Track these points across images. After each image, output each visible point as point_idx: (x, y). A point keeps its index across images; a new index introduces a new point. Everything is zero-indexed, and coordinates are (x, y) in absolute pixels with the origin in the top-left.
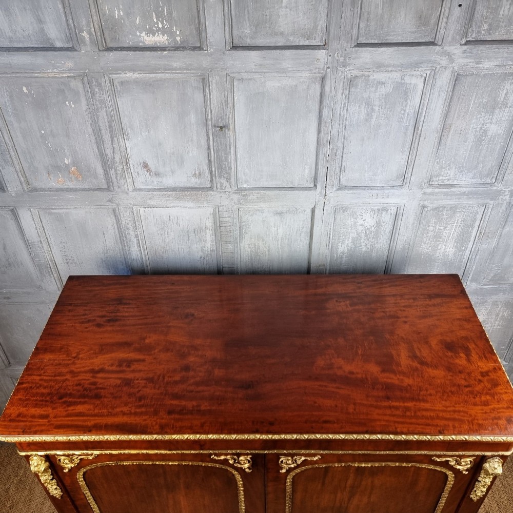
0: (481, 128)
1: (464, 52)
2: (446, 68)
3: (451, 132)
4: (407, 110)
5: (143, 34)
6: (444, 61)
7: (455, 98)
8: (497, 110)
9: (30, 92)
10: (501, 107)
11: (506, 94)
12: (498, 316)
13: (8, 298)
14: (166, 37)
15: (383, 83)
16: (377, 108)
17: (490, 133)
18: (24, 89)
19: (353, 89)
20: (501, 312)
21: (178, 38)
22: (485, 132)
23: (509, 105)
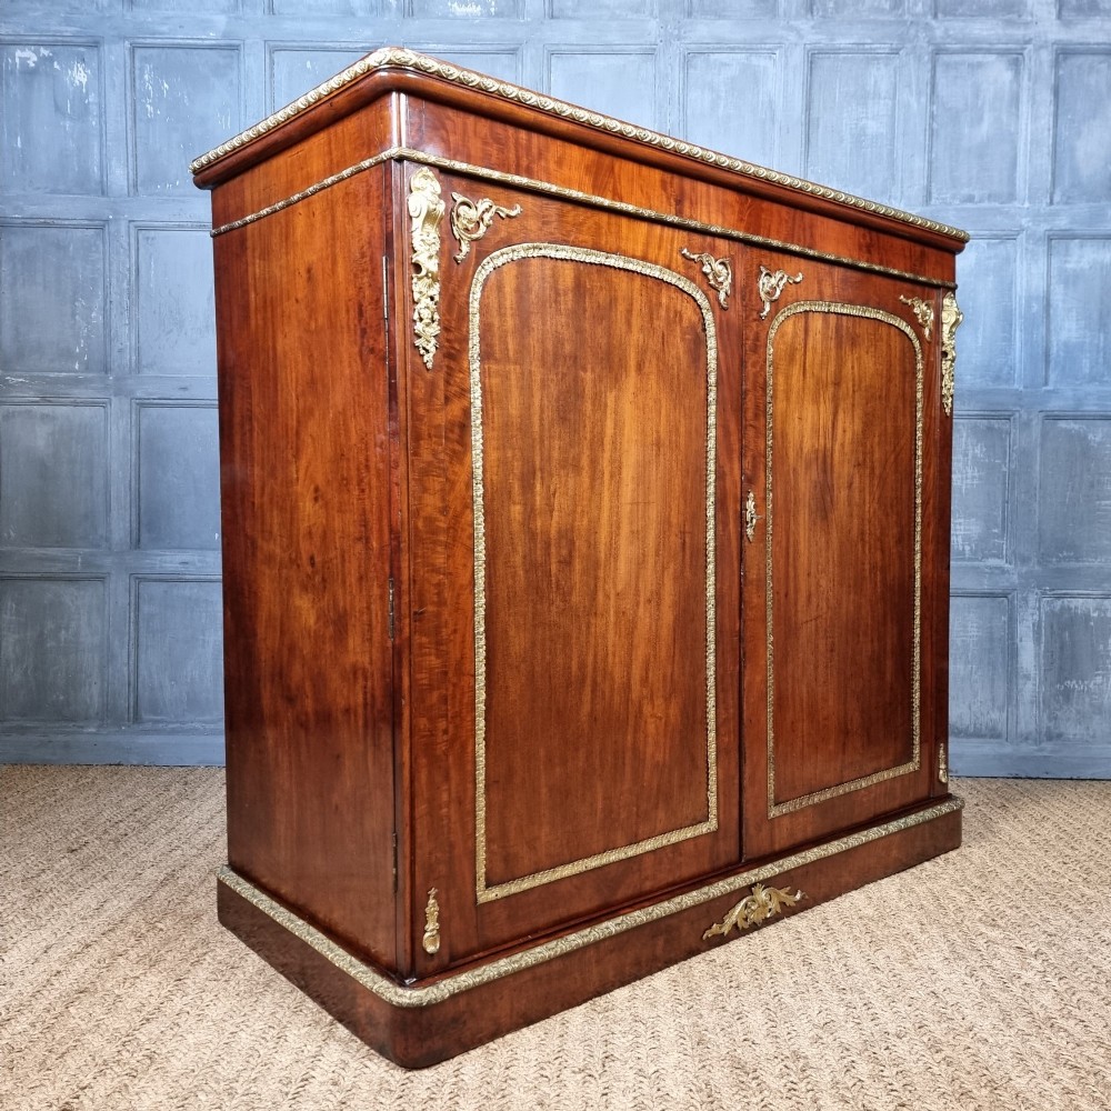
0: (856, 124)
1: (813, 27)
2: (796, 45)
3: (820, 129)
4: (761, 98)
5: (455, 5)
6: (792, 37)
7: (816, 86)
8: (870, 102)
9: (313, 68)
10: (874, 98)
11: (876, 82)
12: (967, 455)
13: (185, 389)
14: (479, 8)
15: (726, 64)
16: (723, 94)
17: (869, 131)
18: (308, 63)
19: (691, 71)
20: (970, 447)
21: (493, 10)
22: (863, 129)
23: (883, 95)
